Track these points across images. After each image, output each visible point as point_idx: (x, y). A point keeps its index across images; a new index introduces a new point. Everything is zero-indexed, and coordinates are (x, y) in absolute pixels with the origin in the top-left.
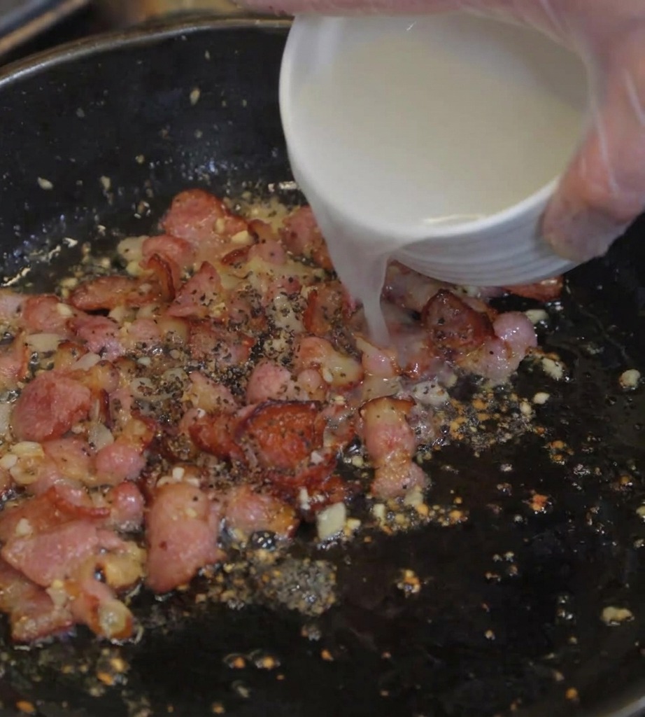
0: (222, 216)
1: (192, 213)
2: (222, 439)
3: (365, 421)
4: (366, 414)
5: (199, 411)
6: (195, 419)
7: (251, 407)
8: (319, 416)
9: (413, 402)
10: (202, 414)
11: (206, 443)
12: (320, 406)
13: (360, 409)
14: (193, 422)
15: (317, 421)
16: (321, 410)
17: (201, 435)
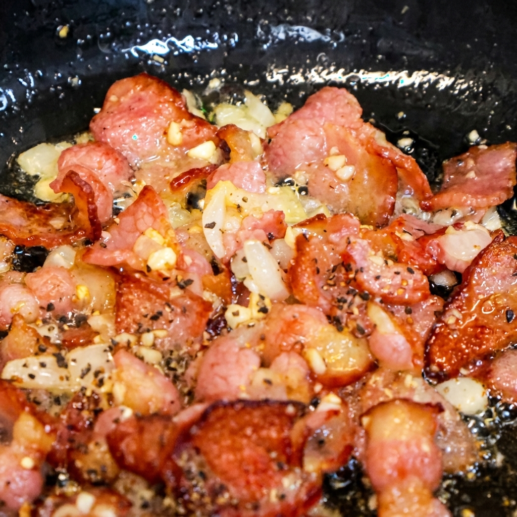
0: (178, 119)
1: (134, 113)
2: (152, 454)
3: (368, 434)
4: (370, 424)
5: (122, 411)
6: (117, 421)
7: (199, 408)
8: (299, 425)
9: (439, 408)
10: (128, 413)
11: (130, 459)
12: (302, 410)
13: (361, 416)
14: (113, 426)
15: (295, 433)
16: (303, 415)
17: (123, 446)
